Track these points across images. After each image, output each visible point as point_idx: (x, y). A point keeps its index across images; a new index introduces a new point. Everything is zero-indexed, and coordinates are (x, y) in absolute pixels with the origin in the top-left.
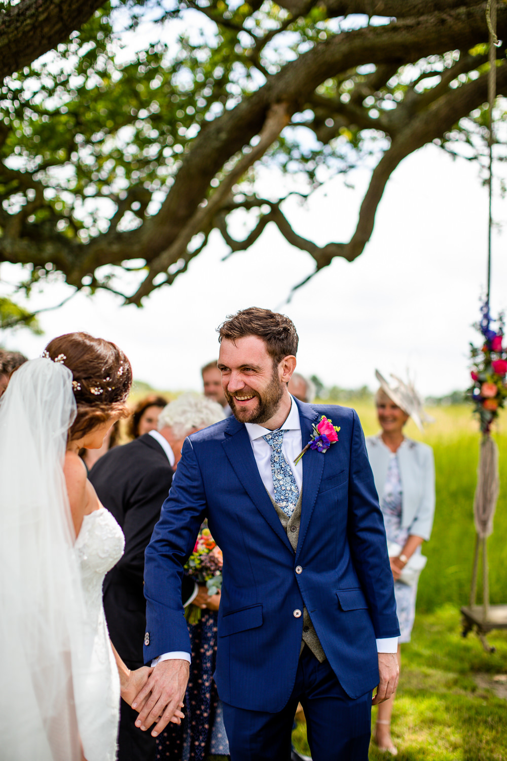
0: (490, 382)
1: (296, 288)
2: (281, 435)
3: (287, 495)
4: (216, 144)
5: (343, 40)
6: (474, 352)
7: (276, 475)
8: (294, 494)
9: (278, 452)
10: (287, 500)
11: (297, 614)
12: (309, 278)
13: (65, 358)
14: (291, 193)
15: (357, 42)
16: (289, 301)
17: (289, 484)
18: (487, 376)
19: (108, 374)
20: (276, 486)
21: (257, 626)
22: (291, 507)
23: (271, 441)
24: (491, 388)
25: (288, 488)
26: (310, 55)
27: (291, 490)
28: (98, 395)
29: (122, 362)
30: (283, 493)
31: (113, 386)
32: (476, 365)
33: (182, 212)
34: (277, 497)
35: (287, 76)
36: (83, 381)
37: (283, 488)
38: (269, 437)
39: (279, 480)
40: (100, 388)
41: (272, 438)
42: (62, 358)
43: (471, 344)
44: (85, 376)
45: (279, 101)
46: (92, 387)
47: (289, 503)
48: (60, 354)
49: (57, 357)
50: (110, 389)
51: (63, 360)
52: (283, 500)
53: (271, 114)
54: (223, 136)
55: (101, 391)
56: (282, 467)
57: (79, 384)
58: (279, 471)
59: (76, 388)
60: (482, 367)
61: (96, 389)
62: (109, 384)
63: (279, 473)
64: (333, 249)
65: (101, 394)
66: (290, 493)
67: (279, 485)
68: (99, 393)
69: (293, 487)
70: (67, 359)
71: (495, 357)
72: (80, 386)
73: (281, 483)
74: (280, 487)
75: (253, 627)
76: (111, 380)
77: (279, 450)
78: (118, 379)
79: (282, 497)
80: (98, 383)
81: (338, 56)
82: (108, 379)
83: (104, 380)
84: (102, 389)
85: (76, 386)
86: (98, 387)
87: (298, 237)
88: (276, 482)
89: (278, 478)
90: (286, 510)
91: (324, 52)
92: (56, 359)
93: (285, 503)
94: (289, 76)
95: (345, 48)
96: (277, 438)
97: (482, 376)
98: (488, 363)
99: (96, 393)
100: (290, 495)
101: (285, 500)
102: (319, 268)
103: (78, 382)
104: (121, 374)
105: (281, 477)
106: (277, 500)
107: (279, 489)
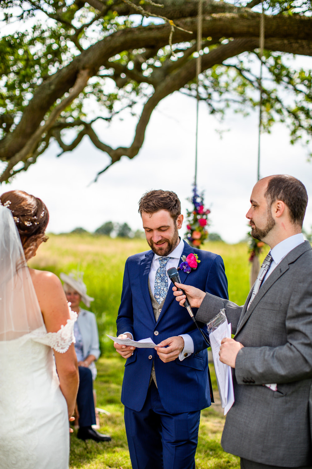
0: (197, 231)
1: (100, 173)
3: (160, 292)
4: (48, 92)
5: (121, 34)
6: (189, 214)
7: (157, 280)
10: (160, 295)
11: (150, 357)
12: (107, 168)
13: (10, 203)
14: (98, 118)
15: (129, 36)
16: (96, 180)
18: (196, 227)
19: (36, 214)
22: (162, 299)
24: (197, 234)
25: (162, 288)
26: (103, 43)
27: (163, 290)
28: (29, 226)
29: (44, 209)
30: (159, 290)
31: (38, 222)
32: (189, 221)
33: (29, 130)
34: (155, 292)
35: (89, 54)
36: (21, 217)
37: (159, 288)
39: (158, 283)
40: (30, 222)
41: (161, 260)
42: (9, 203)
43: (187, 210)
44: (22, 214)
45: (84, 68)
46: (26, 221)
47: (161, 297)
48: (8, 200)
49: (6, 202)
50: (36, 224)
51: (9, 204)
52: (158, 295)
53: (79, 75)
54: (53, 87)
55: (31, 224)
56: (161, 276)
57: (18, 219)
58: (159, 278)
59: (16, 221)
60: (192, 222)
61: (28, 222)
62: (35, 220)
64: (121, 151)
65: (31, 226)
66: (163, 291)
68: (29, 225)
70: (11, 203)
71: (199, 217)
72: (19, 220)
73: (159, 284)
74: (157, 287)
76: (37, 218)
78: (41, 219)
79: (158, 293)
80: (29, 219)
81: (118, 44)
82: (35, 217)
83: (33, 218)
84: (31, 223)
85: (16, 220)
86: (29, 222)
87: (102, 143)
88: (156, 283)
89: (158, 281)
90: (158, 300)
91: (110, 41)
92: (5, 204)
93: (158, 296)
94: (90, 54)
95: (122, 39)
97: (193, 227)
98: (196, 220)
99: (28, 225)
100: (162, 293)
102: (113, 162)
103: (17, 218)
104: (43, 216)
105: (159, 282)
106: (156, 294)
107: (157, 288)
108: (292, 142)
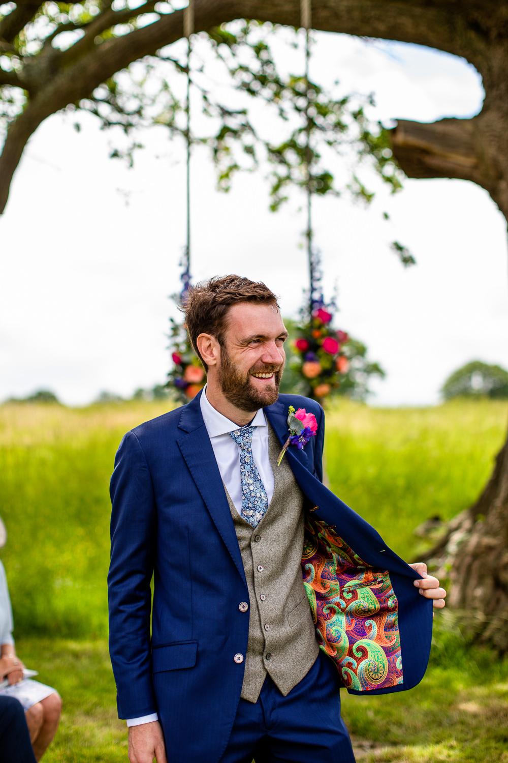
2: (251, 432)
3: (256, 503)
6: (175, 330)
7: (246, 479)
8: (263, 502)
9: (249, 452)
10: (254, 508)
11: (239, 659)
17: (259, 490)
18: (190, 358)
20: (245, 492)
21: (188, 667)
22: (258, 516)
23: (240, 438)
24: (196, 372)
27: (260, 497)
30: (252, 500)
32: (177, 345)
34: (245, 504)
37: (253, 494)
38: (237, 433)
39: (249, 485)
41: (240, 436)
43: (172, 320)
47: (257, 512)
52: (250, 509)
56: (252, 470)
58: (249, 474)
60: (183, 348)
63: (249, 477)
66: (259, 501)
67: (248, 491)
69: (263, 494)
73: (251, 488)
75: (183, 667)
77: (250, 449)
79: (250, 505)
88: (246, 487)
89: (248, 482)
90: (251, 520)
93: (252, 511)
96: (246, 435)
97: (185, 358)
100: (259, 504)
101: (253, 508)
105: (251, 482)
106: (244, 508)
107: (248, 495)
108: (274, 208)
